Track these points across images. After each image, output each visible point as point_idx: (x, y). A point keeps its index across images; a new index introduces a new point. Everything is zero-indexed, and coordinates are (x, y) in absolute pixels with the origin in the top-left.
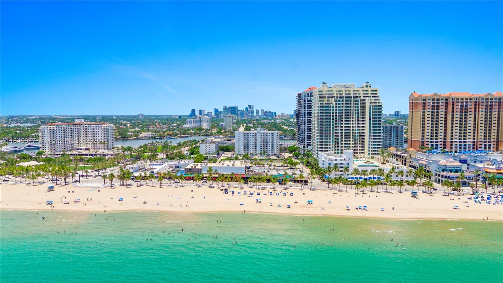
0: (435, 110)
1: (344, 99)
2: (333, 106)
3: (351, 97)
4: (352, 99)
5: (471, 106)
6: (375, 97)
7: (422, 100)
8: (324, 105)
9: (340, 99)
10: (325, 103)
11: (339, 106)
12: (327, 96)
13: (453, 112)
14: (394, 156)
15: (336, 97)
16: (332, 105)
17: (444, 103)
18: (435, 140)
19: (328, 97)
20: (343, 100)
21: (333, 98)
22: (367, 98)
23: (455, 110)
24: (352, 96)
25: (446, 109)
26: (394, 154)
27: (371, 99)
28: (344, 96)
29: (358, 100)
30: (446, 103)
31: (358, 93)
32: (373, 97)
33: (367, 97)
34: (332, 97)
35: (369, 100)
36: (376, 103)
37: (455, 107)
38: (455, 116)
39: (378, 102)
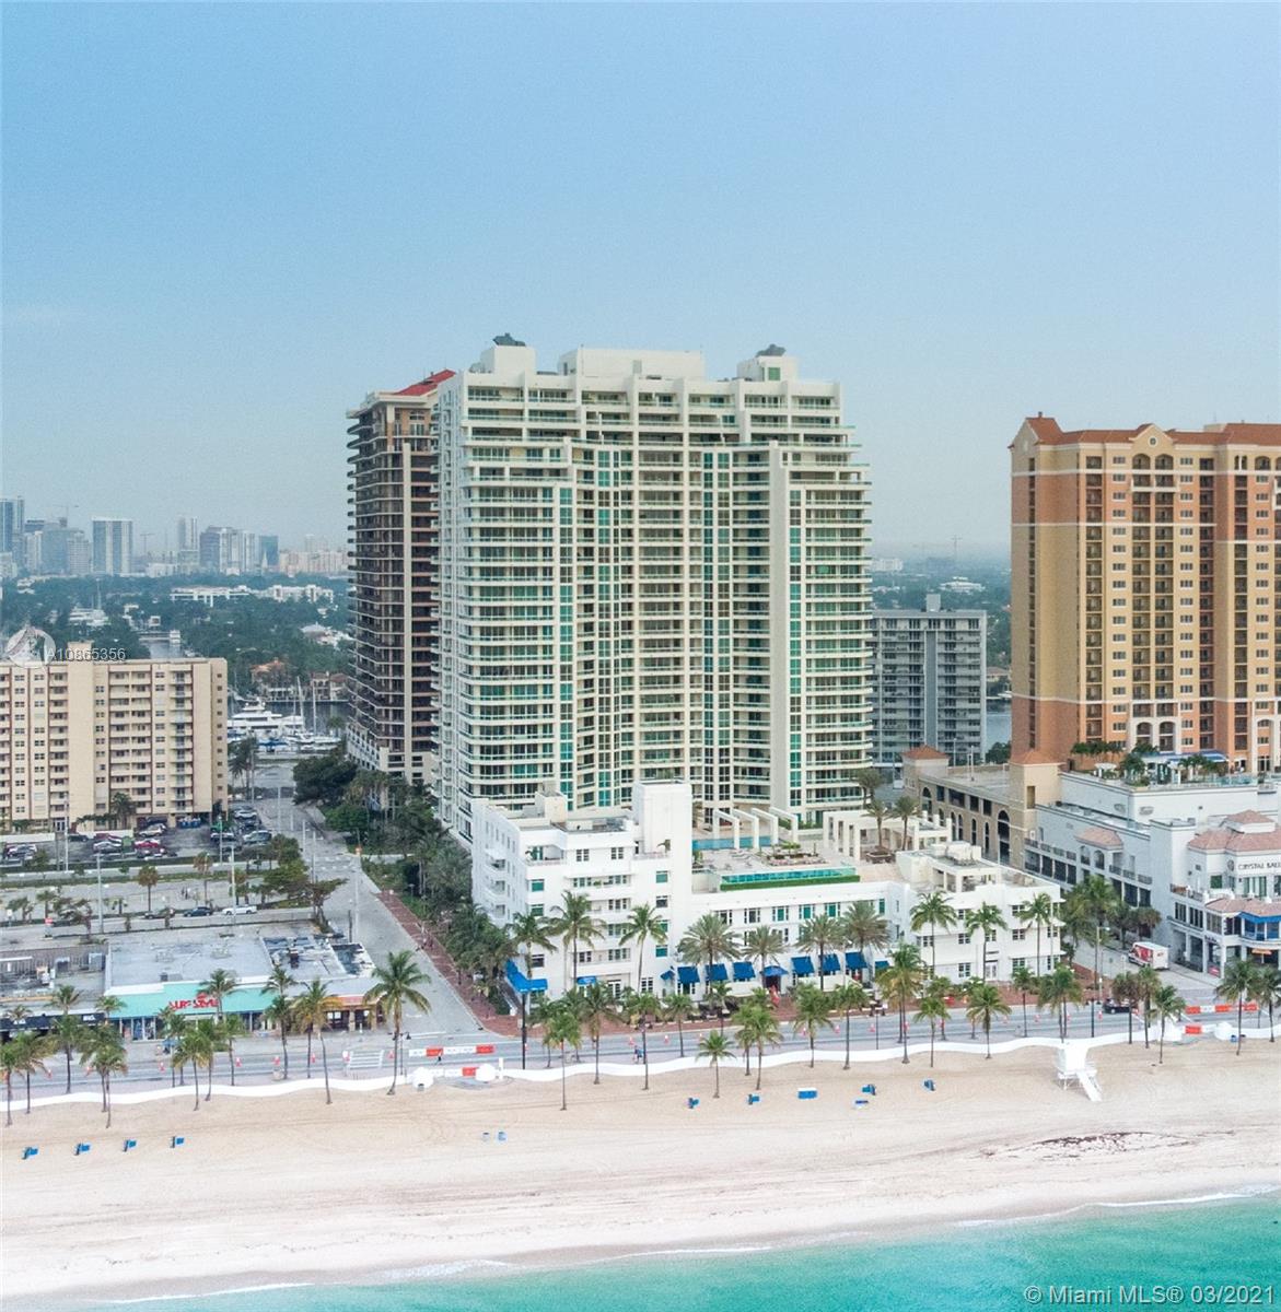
0: (1153, 525)
1: (636, 447)
2: (565, 493)
3: (679, 437)
4: (686, 448)
6: (825, 439)
7: (1083, 462)
8: (507, 481)
9: (612, 448)
10: (515, 472)
11: (604, 496)
12: (525, 425)
13: (1241, 532)
14: (941, 797)
15: (583, 436)
16: (557, 485)
17: (1196, 482)
18: (1157, 696)
19: (533, 432)
20: (628, 456)
21: (567, 440)
22: (774, 444)
23: (1253, 522)
24: (686, 429)
25: (1204, 516)
26: (941, 790)
27: (797, 449)
28: (636, 428)
29: (720, 455)
30: (1204, 481)
31: (719, 412)
32: (807, 437)
33: (775, 437)
34: (562, 433)
35: (785, 457)
36: (830, 475)
37: (1253, 504)
38: (1253, 557)
39: (837, 469)
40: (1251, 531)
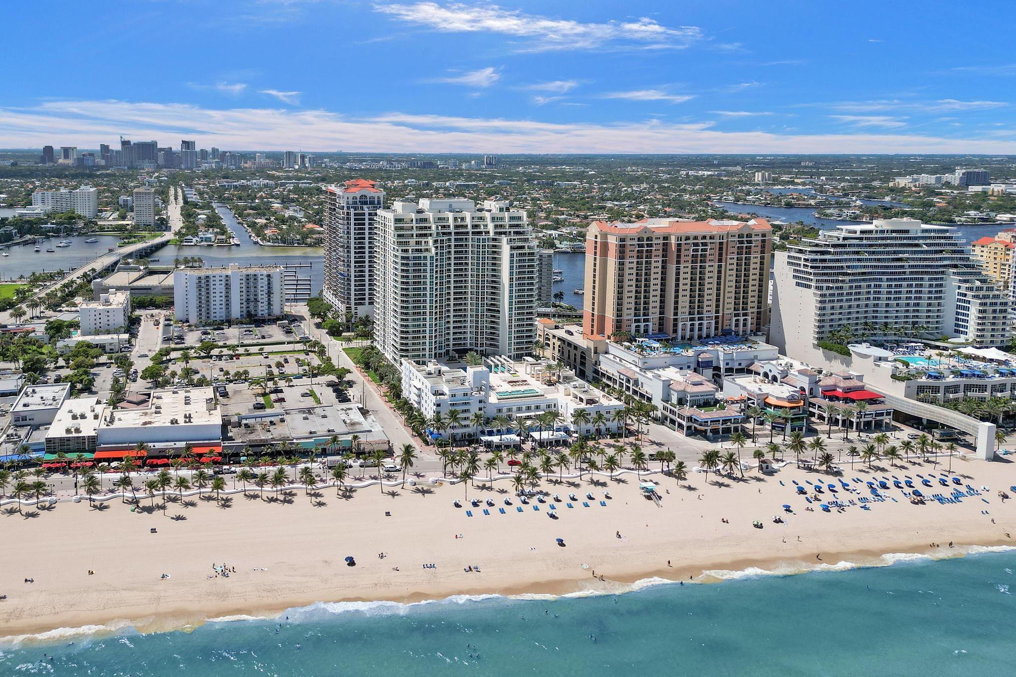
1: (453, 237)
3: (468, 233)
4: (470, 237)
5: (711, 252)
7: (618, 240)
8: (410, 253)
9: (445, 238)
10: (413, 250)
11: (442, 253)
12: (415, 232)
13: (678, 262)
16: (428, 255)
17: (661, 245)
18: (643, 316)
19: (417, 235)
20: (449, 240)
21: (429, 237)
22: (503, 236)
23: (683, 259)
24: (470, 229)
25: (664, 256)
26: (554, 337)
27: (511, 238)
28: (452, 230)
29: (482, 239)
30: (664, 244)
31: (481, 223)
32: (514, 232)
33: (502, 233)
34: (427, 235)
35: (507, 240)
36: (523, 247)
37: (683, 253)
38: (682, 270)
39: (526, 245)
40: (682, 261)
